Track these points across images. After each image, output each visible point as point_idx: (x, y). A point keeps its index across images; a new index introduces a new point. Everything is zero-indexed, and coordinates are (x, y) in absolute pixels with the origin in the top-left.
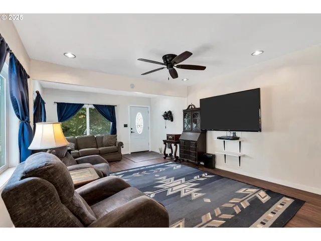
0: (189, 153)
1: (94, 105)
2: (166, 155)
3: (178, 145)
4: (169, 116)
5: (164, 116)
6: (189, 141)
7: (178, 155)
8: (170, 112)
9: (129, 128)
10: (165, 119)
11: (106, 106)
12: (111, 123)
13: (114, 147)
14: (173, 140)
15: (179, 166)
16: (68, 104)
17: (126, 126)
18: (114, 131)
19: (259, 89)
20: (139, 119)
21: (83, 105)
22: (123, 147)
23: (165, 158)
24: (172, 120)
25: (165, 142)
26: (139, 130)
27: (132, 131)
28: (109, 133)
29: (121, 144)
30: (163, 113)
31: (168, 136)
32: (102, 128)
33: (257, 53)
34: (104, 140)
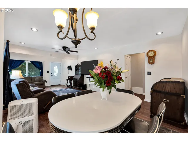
0: (77, 84)
1: (31, 61)
2: (68, 86)
3: (73, 81)
4: (70, 68)
5: (68, 68)
6: (76, 79)
7: (72, 85)
8: (70, 66)
9: (50, 73)
10: (68, 69)
11: (37, 62)
12: (40, 71)
13: (41, 82)
14: (70, 79)
15: (72, 90)
16: (15, 60)
17: (48, 72)
18: (42, 75)
19: (97, 60)
20: (56, 69)
21: (24, 61)
22: (46, 83)
23: (67, 87)
24: (71, 70)
25: (67, 80)
26: (56, 74)
27: (51, 74)
28: (38, 76)
29: (45, 81)
30: (67, 67)
31: (69, 77)
32: (35, 73)
33: (96, 48)
34: (36, 79)
